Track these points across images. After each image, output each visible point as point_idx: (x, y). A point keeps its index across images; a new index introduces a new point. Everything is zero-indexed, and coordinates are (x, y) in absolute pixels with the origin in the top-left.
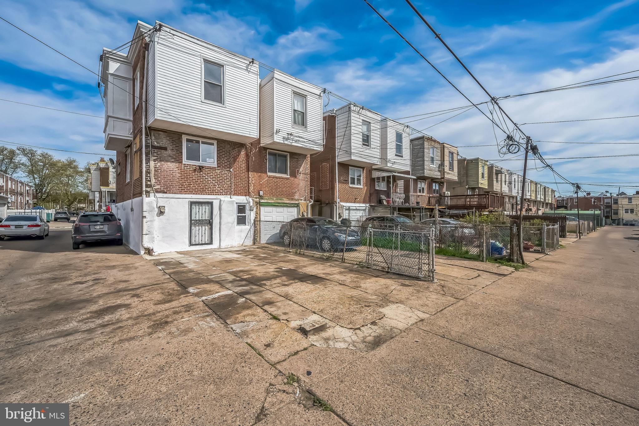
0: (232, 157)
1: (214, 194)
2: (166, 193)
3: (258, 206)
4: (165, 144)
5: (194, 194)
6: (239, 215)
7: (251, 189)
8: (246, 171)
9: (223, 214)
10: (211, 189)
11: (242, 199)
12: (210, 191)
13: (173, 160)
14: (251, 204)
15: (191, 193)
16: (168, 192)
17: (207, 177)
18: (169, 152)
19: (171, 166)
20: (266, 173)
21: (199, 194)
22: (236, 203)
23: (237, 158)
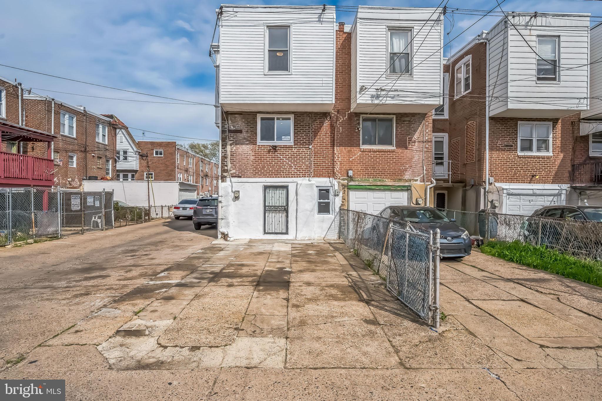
0: (313, 132)
1: (289, 177)
2: (240, 177)
3: (346, 189)
4: (241, 127)
5: (268, 177)
6: (322, 201)
7: (337, 168)
8: (331, 147)
9: (299, 200)
10: (287, 171)
11: (324, 182)
12: (286, 173)
13: (248, 142)
14: (336, 187)
15: (265, 176)
16: (242, 176)
17: (282, 158)
18: (244, 134)
19: (245, 149)
20: (359, 145)
21: (273, 177)
22: (317, 187)
23: (319, 132)
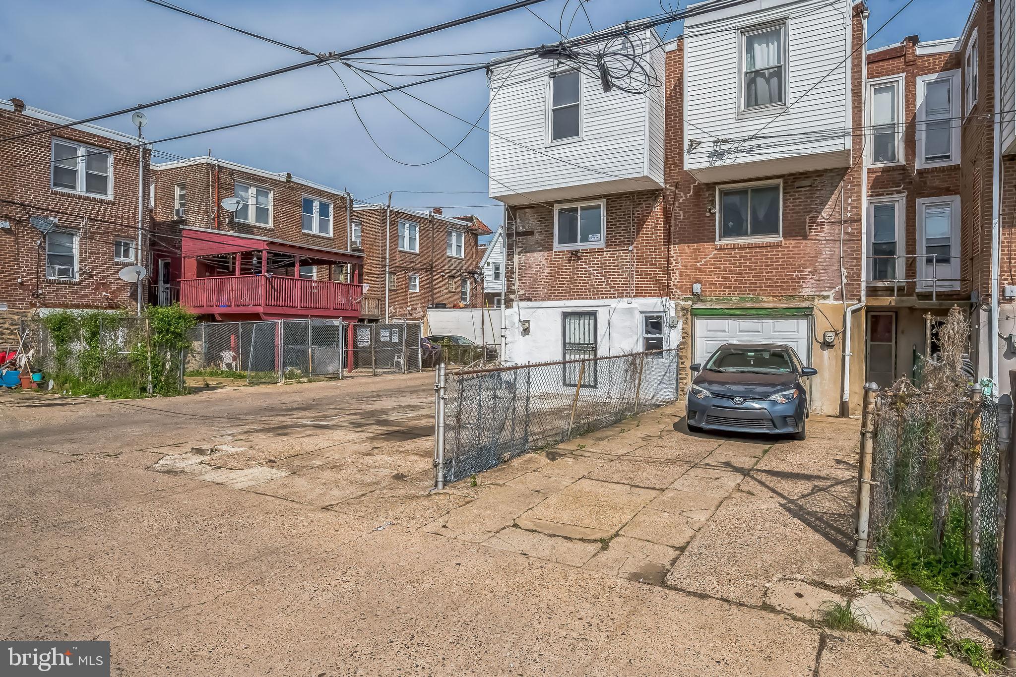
0: (635, 223)
1: (599, 298)
2: (530, 300)
3: (689, 316)
4: (532, 226)
5: (568, 299)
6: (650, 335)
7: (675, 280)
8: (664, 245)
9: (613, 335)
10: (594, 288)
11: (653, 304)
12: (594, 291)
13: (541, 248)
14: (672, 313)
15: (564, 298)
16: (533, 299)
17: (588, 269)
18: (537, 237)
19: (538, 258)
20: (713, 239)
21: (575, 299)
22: (641, 312)
23: (644, 222)
